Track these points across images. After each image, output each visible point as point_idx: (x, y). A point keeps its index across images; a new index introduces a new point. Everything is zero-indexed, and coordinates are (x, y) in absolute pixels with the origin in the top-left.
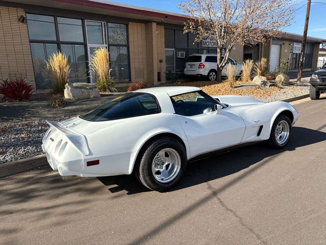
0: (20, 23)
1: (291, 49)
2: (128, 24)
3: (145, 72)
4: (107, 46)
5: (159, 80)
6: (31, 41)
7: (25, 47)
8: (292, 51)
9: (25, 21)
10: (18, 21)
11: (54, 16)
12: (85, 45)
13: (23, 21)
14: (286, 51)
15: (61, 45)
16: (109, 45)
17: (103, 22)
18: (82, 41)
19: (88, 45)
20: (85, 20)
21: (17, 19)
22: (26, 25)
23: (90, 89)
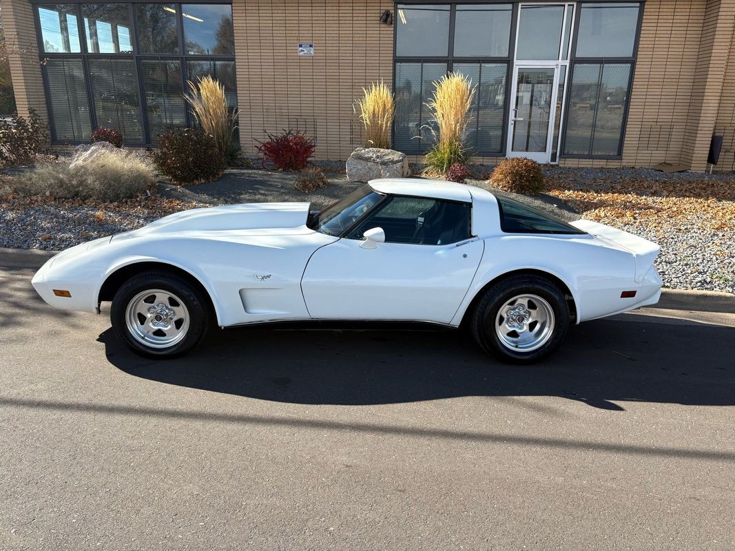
0: (382, 26)
2: (645, 2)
3: (677, 135)
4: (567, 63)
5: (712, 159)
6: (397, 60)
7: (383, 71)
9: (389, 19)
10: (378, 22)
11: (450, 4)
12: (508, 61)
13: (385, 21)
15: (455, 65)
16: (575, 61)
17: (566, 4)
18: (505, 54)
19: (516, 62)
20: (520, 4)
21: (379, 18)
22: (393, 29)
23: (384, 163)
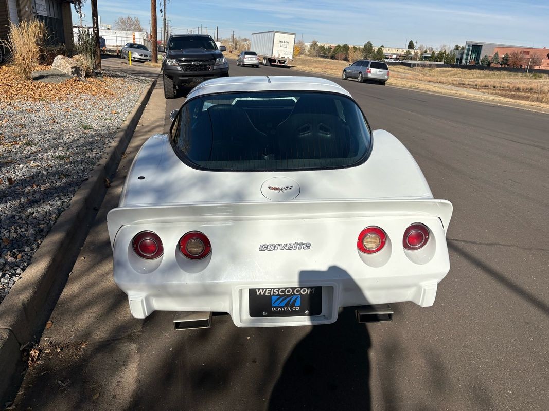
1: (33, 8)
8: (34, 10)
14: (27, 9)
